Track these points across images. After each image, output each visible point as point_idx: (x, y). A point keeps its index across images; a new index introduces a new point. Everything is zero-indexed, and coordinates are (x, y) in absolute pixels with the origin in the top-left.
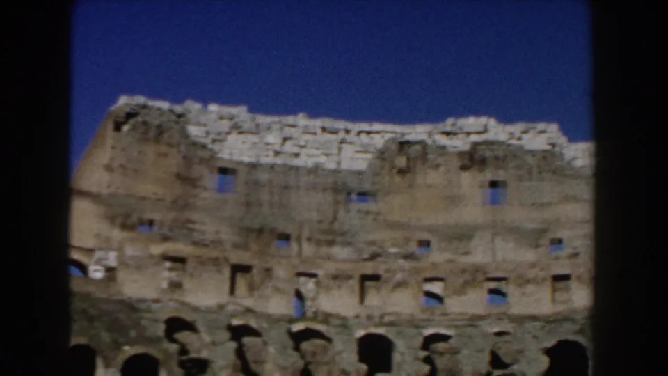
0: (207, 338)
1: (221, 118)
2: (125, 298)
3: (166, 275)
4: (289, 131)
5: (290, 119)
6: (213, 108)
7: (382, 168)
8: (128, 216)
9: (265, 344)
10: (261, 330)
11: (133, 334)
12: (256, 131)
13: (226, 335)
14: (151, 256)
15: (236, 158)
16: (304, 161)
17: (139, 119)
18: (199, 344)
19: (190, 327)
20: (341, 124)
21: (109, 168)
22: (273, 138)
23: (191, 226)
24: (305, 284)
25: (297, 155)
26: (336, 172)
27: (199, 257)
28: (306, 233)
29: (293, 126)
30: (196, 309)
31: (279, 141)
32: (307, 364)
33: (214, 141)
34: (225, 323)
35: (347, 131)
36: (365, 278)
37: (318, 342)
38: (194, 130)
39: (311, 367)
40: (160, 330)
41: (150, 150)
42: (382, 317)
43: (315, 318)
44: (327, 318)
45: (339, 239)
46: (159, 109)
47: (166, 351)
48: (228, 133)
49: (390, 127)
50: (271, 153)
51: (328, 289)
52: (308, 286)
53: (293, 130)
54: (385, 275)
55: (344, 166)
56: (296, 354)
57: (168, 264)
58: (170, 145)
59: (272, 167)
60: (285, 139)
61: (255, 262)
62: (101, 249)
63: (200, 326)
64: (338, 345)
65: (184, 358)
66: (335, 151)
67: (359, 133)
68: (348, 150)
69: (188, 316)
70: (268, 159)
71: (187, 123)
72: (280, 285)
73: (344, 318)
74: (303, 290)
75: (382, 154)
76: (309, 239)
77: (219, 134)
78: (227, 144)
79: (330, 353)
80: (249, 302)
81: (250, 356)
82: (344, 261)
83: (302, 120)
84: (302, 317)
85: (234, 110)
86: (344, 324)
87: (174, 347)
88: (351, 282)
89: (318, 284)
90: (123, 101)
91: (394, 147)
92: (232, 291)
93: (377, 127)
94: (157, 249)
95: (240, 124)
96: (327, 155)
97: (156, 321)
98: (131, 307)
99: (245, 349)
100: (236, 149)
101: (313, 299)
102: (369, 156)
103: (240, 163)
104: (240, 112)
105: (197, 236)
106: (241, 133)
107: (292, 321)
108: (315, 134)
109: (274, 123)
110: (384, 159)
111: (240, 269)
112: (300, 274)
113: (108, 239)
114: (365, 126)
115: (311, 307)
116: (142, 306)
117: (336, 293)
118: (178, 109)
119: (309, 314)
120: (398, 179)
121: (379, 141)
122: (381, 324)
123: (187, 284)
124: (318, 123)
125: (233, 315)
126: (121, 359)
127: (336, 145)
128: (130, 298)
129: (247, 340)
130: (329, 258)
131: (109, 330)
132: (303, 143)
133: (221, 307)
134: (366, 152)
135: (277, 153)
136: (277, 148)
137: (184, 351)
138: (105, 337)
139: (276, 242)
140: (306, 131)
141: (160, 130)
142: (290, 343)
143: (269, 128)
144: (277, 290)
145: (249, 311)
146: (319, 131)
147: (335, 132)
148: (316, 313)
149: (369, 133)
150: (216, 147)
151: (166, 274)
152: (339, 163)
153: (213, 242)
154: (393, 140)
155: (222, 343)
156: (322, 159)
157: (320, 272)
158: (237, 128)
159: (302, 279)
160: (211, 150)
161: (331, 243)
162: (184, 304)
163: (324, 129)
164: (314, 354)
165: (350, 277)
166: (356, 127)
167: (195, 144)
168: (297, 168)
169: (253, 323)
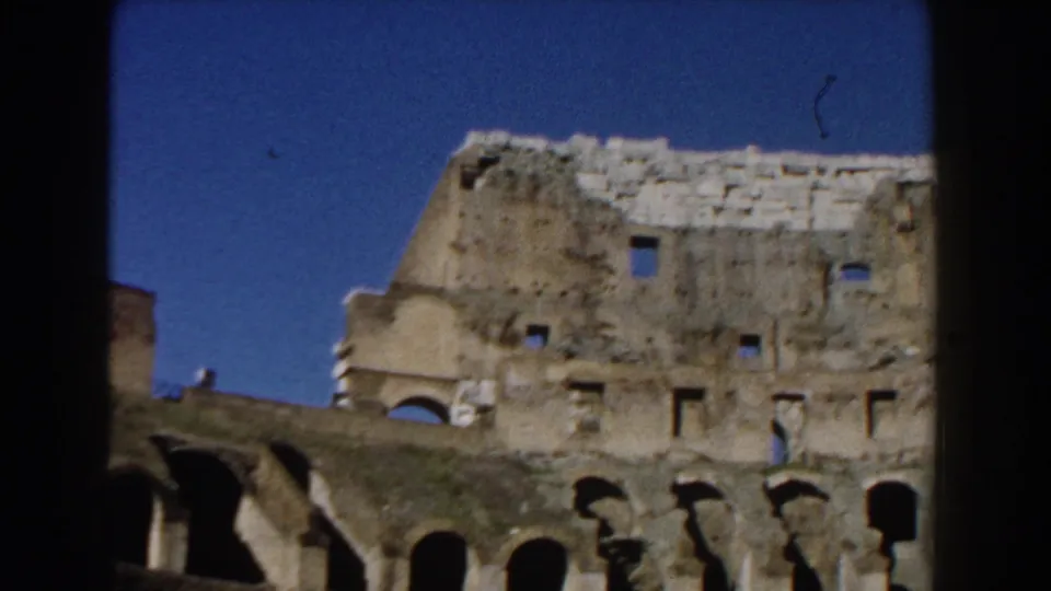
0: (639, 506)
1: (629, 159)
3: (573, 412)
4: (733, 175)
5: (733, 156)
6: (615, 144)
7: (875, 224)
8: (509, 322)
9: (729, 509)
10: (723, 489)
11: (524, 508)
12: (684, 176)
13: (669, 500)
14: (547, 385)
15: (655, 221)
16: (761, 220)
17: (501, 167)
18: (627, 517)
19: (614, 491)
20: (810, 160)
21: (459, 248)
22: (711, 187)
23: (608, 332)
24: (785, 412)
25: (748, 211)
26: (807, 235)
27: (624, 380)
28: (783, 333)
29: (739, 166)
30: (622, 463)
31: (720, 191)
32: (793, 537)
33: (620, 196)
34: (668, 482)
35: (821, 171)
36: (874, 397)
37: (810, 501)
38: (586, 181)
39: (798, 541)
40: (568, 499)
41: (523, 215)
42: (901, 454)
43: (802, 464)
44: (819, 463)
45: (834, 339)
46: (530, 150)
47: (578, 532)
48: (641, 183)
49: (883, 161)
50: (709, 211)
51: (822, 417)
52: (790, 415)
53: (741, 173)
54: (903, 391)
55: (819, 225)
56: (777, 522)
57: (576, 395)
58: (554, 206)
59: (712, 232)
60: (729, 188)
61: (710, 383)
62: (468, 378)
63: (629, 487)
64: (837, 503)
65: (606, 540)
66: (804, 202)
67: (839, 172)
68: (824, 200)
69: (609, 474)
70: (705, 220)
71: (578, 169)
72: (750, 415)
73: (847, 461)
74: (784, 422)
75: (873, 204)
76: (788, 342)
77: (628, 184)
78: (640, 198)
79: (827, 517)
80: (702, 447)
81: (706, 530)
82: (841, 372)
83: (751, 156)
84: (783, 463)
85: (645, 146)
86: (846, 471)
87: (590, 526)
88: (854, 403)
89: (805, 409)
90: (475, 142)
91: (892, 191)
92: (676, 431)
93: (864, 161)
94: (557, 373)
95: (658, 167)
96: (793, 209)
97: (561, 486)
98: (519, 466)
99: (699, 519)
100: (655, 208)
101: (800, 435)
102: (856, 207)
103: (663, 228)
104: (657, 148)
105: (618, 348)
106: (661, 181)
107: (767, 470)
108: (772, 177)
109: (707, 163)
110: (876, 211)
111: (686, 395)
112: (778, 397)
113: (478, 364)
114: (847, 162)
115: (796, 447)
116: (537, 463)
117: (832, 423)
118: (561, 149)
119: (794, 456)
120: (899, 240)
121: (867, 184)
122: (899, 467)
123: (607, 423)
124: (775, 160)
125: (678, 470)
126: (506, 550)
127: (805, 193)
128: (518, 452)
129: (702, 506)
130: (820, 368)
131: (488, 507)
132: (755, 192)
133: (661, 457)
134: (850, 201)
135: (718, 210)
136: (718, 202)
137: (605, 528)
138: (481, 517)
139: (740, 350)
140: (761, 173)
141: (536, 184)
142: (767, 506)
143: (702, 172)
144: (744, 423)
145: (704, 460)
146: (779, 172)
147: (803, 173)
148: (804, 455)
149: (852, 171)
150: (624, 204)
151: (575, 411)
152: (811, 221)
153: (643, 355)
154: (890, 179)
155: (664, 513)
156: (786, 216)
157: (808, 393)
158: (656, 175)
159: (783, 404)
160: (618, 210)
161: (821, 345)
162: (602, 455)
163: (786, 169)
164: (803, 519)
165: (853, 397)
166: (833, 163)
167: (590, 203)
168: (749, 233)
169: (709, 477)
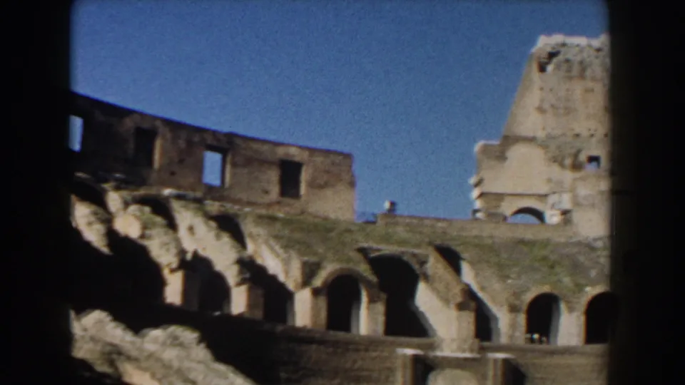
2: (581, 239)
8: (576, 155)
11: (593, 273)
17: (561, 57)
21: (541, 110)
41: (577, 86)
46: (578, 45)
58: (595, 80)
62: (554, 193)
90: (544, 43)
98: (589, 247)
113: (560, 183)
118: (595, 42)
126: (584, 300)
128: (587, 238)
131: (571, 275)
138: (567, 281)
141: (583, 67)
